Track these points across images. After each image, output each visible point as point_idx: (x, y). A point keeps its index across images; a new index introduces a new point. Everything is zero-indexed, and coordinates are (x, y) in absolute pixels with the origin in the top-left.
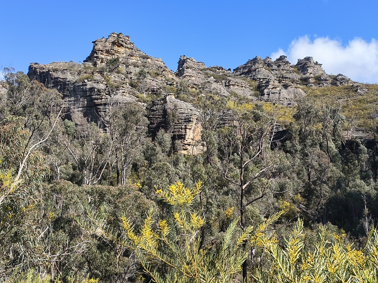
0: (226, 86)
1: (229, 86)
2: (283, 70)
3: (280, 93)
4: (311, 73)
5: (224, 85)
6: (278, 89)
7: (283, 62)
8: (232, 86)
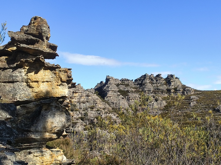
0: (127, 100)
1: (129, 100)
2: (158, 83)
3: (153, 105)
4: (172, 86)
5: (127, 99)
6: (152, 102)
7: (159, 78)
8: (130, 100)
